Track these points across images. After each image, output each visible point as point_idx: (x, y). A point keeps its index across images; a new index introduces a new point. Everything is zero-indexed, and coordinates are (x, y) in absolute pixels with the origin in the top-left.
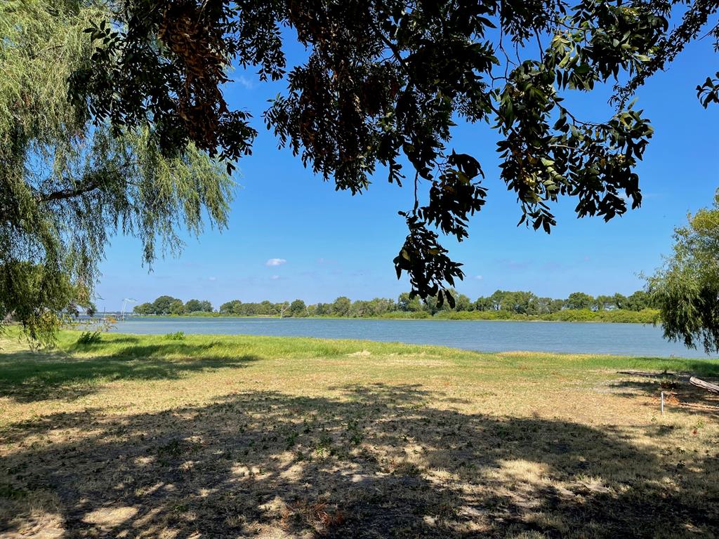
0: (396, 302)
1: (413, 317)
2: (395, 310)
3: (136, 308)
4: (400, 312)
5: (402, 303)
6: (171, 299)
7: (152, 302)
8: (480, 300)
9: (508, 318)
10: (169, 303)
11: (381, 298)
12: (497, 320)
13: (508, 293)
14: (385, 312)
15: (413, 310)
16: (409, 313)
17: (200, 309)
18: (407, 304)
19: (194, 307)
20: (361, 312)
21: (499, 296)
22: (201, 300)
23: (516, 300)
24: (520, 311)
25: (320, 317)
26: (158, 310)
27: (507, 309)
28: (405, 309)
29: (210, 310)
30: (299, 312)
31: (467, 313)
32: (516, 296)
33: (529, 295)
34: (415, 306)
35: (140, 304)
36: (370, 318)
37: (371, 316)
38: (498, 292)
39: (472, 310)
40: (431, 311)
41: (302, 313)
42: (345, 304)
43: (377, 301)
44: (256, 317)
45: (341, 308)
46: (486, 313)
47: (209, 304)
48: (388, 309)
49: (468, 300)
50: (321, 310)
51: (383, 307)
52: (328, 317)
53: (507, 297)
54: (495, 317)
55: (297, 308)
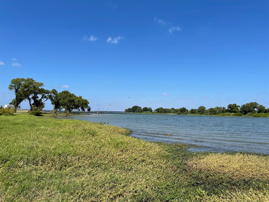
0: (227, 108)
1: (234, 115)
2: (226, 112)
3: (126, 110)
4: (229, 113)
5: (229, 109)
6: (138, 107)
7: (131, 108)
10: (137, 108)
11: (219, 107)
14: (221, 113)
15: (235, 112)
16: (233, 114)
17: (148, 111)
18: (232, 109)
19: (146, 110)
20: (210, 113)
22: (148, 107)
25: (192, 115)
26: (133, 111)
28: (231, 112)
29: (151, 111)
30: (184, 112)
31: (263, 114)
34: (236, 111)
35: (127, 108)
36: (214, 115)
37: (214, 114)
39: (266, 112)
40: (244, 112)
41: (185, 113)
42: (203, 109)
43: (218, 108)
44: (167, 114)
45: (202, 111)
47: (151, 109)
48: (223, 111)
49: (264, 108)
50: (193, 112)
51: (220, 111)
52: (196, 115)
55: (183, 111)
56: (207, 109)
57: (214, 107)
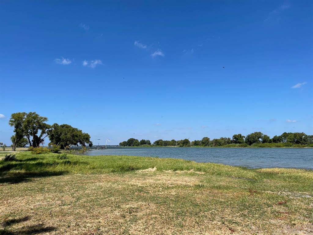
0: (232, 139)
1: (240, 146)
2: (231, 143)
3: (120, 143)
4: (234, 144)
5: (234, 139)
6: (134, 139)
7: (126, 141)
8: (275, 137)
9: (291, 146)
10: (133, 141)
11: (224, 137)
12: (285, 147)
13: (291, 133)
14: (226, 144)
15: (240, 143)
16: (238, 144)
17: (145, 144)
18: (237, 140)
19: (143, 142)
20: (215, 144)
21: (285, 135)
22: (146, 139)
23: (295, 137)
24: (297, 142)
25: (196, 147)
26: (129, 144)
27: (290, 142)
28: (236, 142)
29: (150, 144)
30: (187, 144)
31: (268, 144)
32: (295, 135)
33: (303, 134)
34: (241, 141)
35: (122, 142)
36: (219, 147)
37: (219, 146)
38: (285, 133)
39: (271, 142)
40: (249, 143)
41: (188, 145)
42: (207, 140)
43: (222, 139)
44: (168, 147)
45: (205, 142)
46: (278, 144)
47: (149, 141)
48: (228, 142)
49: (268, 138)
50: (196, 143)
51: (225, 142)
52: (199, 147)
53: (290, 135)
54: (284, 146)
55: (186, 142)
56: (211, 140)
57: (218, 138)
